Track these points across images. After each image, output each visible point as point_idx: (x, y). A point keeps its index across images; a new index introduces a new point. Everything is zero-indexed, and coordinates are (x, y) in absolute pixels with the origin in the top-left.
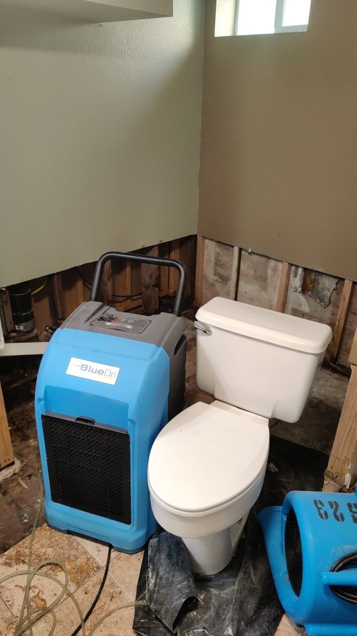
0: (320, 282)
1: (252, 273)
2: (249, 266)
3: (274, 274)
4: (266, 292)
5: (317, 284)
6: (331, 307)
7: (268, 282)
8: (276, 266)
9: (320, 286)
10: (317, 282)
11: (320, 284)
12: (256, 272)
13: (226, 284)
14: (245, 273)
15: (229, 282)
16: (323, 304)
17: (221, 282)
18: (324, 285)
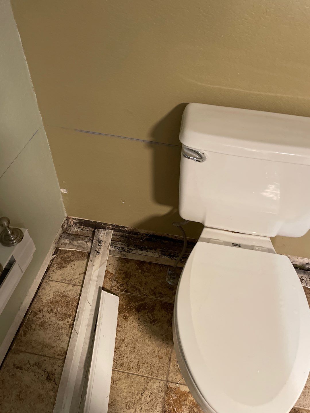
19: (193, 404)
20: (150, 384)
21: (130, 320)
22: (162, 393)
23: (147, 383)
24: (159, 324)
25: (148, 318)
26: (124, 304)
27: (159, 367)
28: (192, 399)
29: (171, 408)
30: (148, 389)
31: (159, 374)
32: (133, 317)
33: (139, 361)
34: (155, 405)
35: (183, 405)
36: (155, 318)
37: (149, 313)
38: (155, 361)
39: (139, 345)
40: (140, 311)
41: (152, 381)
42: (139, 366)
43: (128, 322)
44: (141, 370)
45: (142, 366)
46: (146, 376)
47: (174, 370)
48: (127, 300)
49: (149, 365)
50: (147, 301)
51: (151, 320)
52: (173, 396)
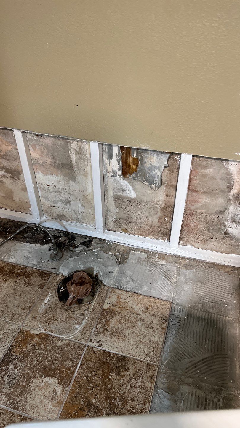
0: (145, 160)
1: (49, 160)
2: (42, 152)
3: (80, 158)
4: (75, 181)
5: (142, 164)
6: (163, 188)
7: (75, 169)
8: (80, 148)
9: (147, 165)
10: (142, 160)
11: (145, 163)
12: (54, 158)
13: (19, 179)
14: (40, 162)
15: (22, 175)
16: (154, 186)
17: (11, 177)
18: (151, 164)
19: (37, 343)
20: (7, 326)
21: (9, 281)
22: (14, 333)
23: (5, 325)
24: (32, 286)
25: (24, 281)
26: (8, 271)
27: (19, 316)
28: (37, 339)
29: (18, 344)
30: (4, 329)
31: (17, 321)
32: (12, 280)
33: (4, 310)
34: (5, 341)
35: (28, 343)
36: (29, 282)
37: (26, 278)
38: (17, 311)
39: (9, 299)
40: (19, 276)
41: (9, 324)
42: (4, 313)
43: (7, 283)
44: (3, 316)
45: (6, 313)
46: (7, 320)
47: (31, 319)
48: (11, 268)
49: (11, 313)
50: (28, 270)
51: (26, 283)
52: (22, 336)
